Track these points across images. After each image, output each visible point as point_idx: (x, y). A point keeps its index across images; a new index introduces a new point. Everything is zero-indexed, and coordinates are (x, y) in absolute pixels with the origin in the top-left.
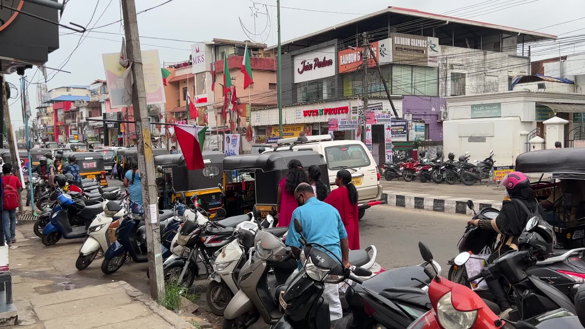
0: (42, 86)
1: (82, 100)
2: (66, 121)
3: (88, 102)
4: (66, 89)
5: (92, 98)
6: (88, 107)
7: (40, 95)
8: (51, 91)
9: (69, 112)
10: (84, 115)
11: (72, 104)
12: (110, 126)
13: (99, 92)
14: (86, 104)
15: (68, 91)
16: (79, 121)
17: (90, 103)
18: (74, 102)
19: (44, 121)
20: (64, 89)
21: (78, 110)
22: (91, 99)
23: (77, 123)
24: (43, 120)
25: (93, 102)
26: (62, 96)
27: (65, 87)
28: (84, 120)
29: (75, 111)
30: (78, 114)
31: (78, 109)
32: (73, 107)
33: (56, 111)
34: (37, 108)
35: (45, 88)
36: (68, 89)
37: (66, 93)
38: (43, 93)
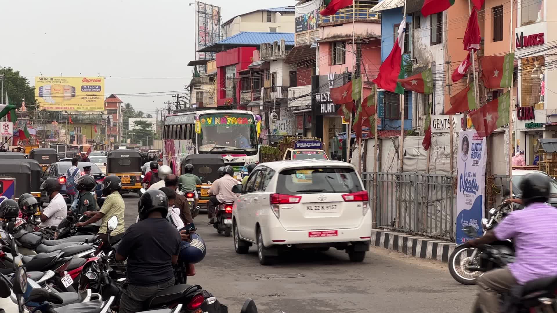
0: (209, 11)
1: (276, 43)
2: (242, 96)
3: (288, 47)
4: (265, 16)
5: (299, 39)
6: (287, 61)
7: (203, 32)
8: (231, 21)
9: (247, 73)
10: (279, 82)
11: (255, 52)
12: (327, 109)
13: (313, 22)
14: (282, 54)
15: (269, 20)
16: (267, 95)
17: (295, 50)
18: (258, 47)
19: (204, 95)
20: (259, 15)
21: (268, 69)
22: (296, 41)
23: (261, 102)
24: (202, 92)
25: (300, 48)
26: (242, 33)
27: (262, 11)
28: (278, 94)
29: (262, 71)
30: (268, 79)
31: (267, 64)
32: (257, 61)
33: (223, 70)
34: (191, 64)
35: (215, 13)
36: (270, 14)
37: (264, 26)
38: (209, 27)
